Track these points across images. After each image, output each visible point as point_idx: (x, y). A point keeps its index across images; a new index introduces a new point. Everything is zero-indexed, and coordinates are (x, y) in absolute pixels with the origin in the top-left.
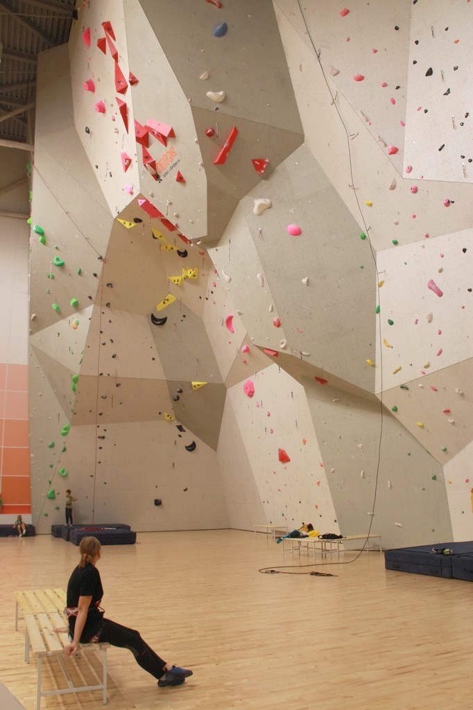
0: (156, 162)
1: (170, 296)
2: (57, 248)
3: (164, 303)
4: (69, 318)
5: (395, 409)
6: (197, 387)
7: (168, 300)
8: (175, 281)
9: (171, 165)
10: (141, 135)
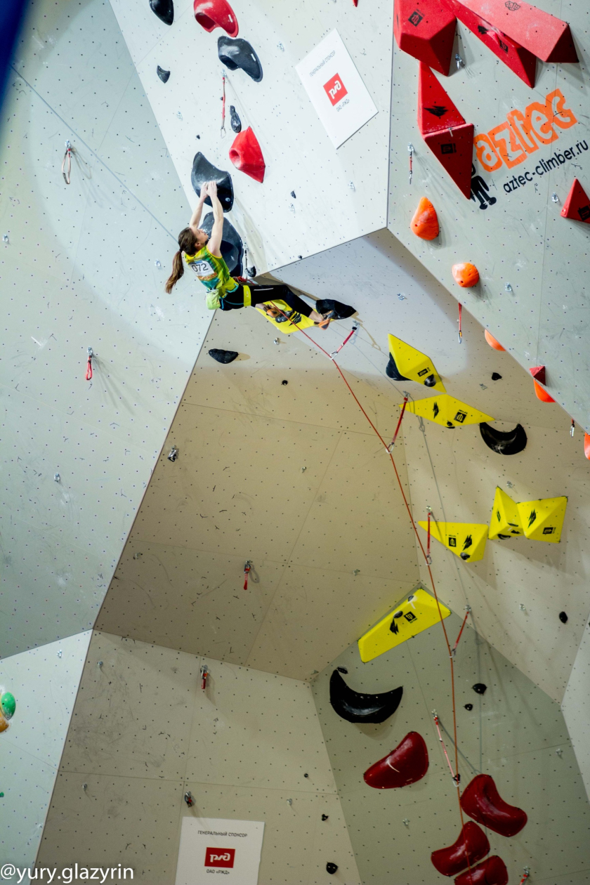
0: (478, 131)
1: (421, 601)
3: (394, 628)
7: (411, 617)
8: (452, 541)
9: (546, 153)
10: (426, 31)
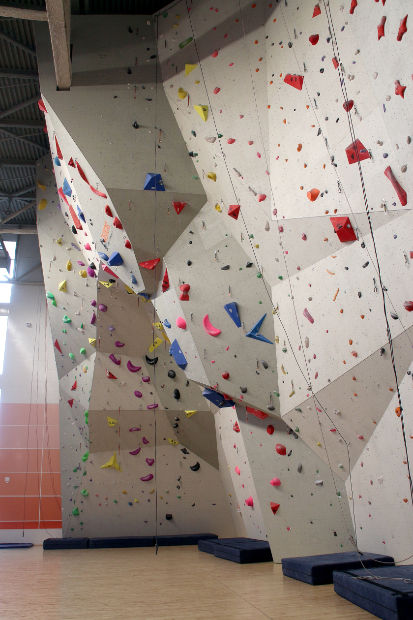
1: (157, 339)
2: (64, 308)
3: (154, 345)
4: (82, 364)
5: (298, 431)
6: (190, 415)
7: (156, 343)
8: (157, 326)
9: (109, 236)
